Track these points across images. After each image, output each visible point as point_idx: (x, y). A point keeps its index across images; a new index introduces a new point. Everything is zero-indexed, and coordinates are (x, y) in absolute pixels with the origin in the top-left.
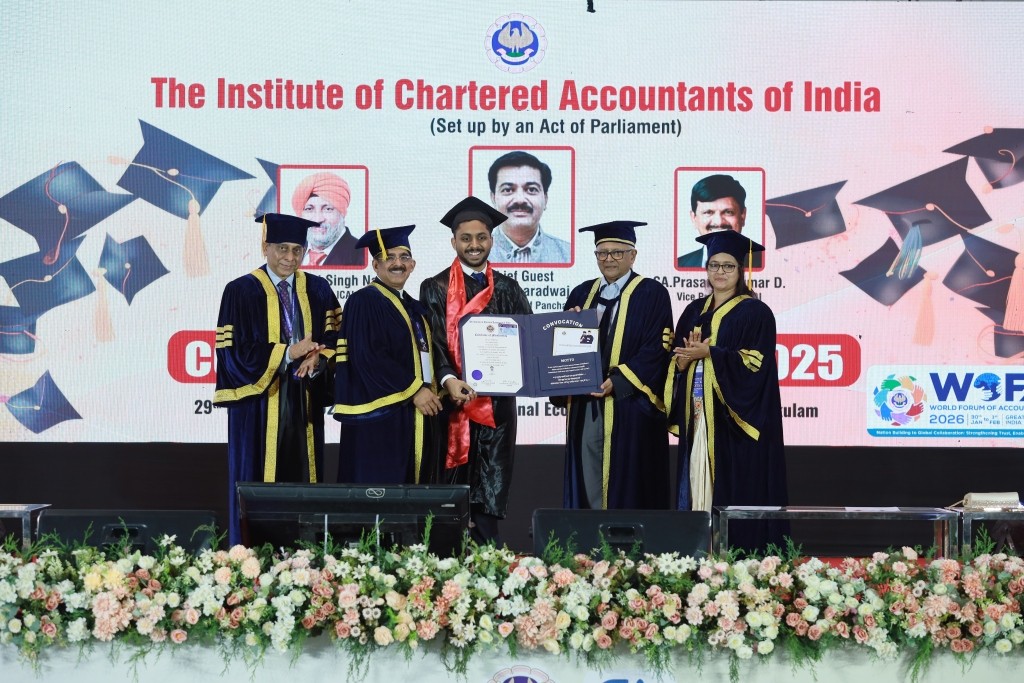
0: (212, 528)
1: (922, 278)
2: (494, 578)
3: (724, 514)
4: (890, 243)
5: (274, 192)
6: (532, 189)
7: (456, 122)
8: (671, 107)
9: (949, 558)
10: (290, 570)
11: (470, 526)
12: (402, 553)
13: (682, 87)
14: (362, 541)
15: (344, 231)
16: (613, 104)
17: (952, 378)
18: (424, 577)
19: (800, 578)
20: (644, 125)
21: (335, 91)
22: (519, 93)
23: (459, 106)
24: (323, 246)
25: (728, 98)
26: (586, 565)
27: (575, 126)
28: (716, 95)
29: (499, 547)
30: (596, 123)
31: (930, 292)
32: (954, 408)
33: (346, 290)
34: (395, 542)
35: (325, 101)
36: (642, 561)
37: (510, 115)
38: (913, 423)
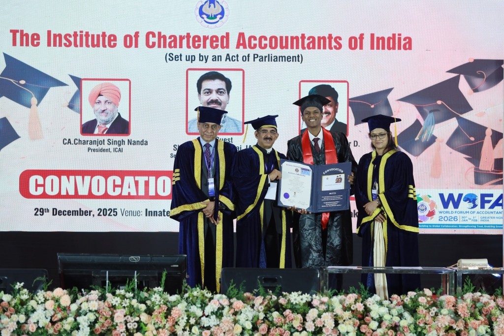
0: (44, 279)
1: (435, 141)
2: (200, 306)
3: (326, 271)
4: (417, 121)
5: (79, 94)
6: (221, 92)
7: (179, 55)
8: (297, 48)
9: (449, 294)
10: (87, 301)
11: (187, 277)
12: (149, 292)
13: (303, 36)
14: (127, 286)
15: (117, 115)
16: (266, 46)
17: (451, 196)
18: (161, 305)
19: (368, 306)
20: (282, 57)
21: (112, 38)
22: (214, 39)
23: (181, 46)
24: (106, 123)
25: (329, 42)
26: (251, 298)
27: (244, 58)
28: (322, 41)
29: (202, 289)
30: (256, 56)
31: (439, 149)
32: (452, 212)
33: (118, 148)
34: (145, 286)
35: (107, 44)
36: (281, 297)
37: (209, 52)
38: (429, 221)
